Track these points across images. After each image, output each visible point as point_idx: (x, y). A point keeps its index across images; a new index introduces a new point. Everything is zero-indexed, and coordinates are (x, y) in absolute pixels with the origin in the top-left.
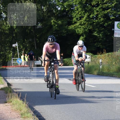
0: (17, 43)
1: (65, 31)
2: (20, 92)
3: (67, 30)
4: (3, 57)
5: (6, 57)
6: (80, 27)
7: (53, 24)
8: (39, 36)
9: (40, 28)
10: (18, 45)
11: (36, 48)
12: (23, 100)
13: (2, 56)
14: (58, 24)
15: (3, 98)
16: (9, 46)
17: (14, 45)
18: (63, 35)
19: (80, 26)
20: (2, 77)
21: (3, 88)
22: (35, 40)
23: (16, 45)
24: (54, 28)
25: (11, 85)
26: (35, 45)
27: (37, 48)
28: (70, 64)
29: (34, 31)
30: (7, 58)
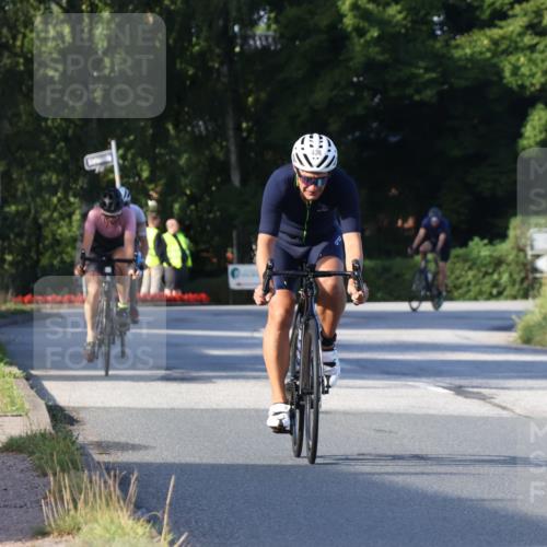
0: (113, 144)
1: (427, 70)
2: (128, 468)
3: (442, 61)
4: (20, 235)
5: (40, 238)
6: (532, 48)
7: (349, 21)
8: (257, 101)
9: (265, 49)
10: (123, 157)
11: (236, 180)
12: (155, 521)
13: (16, 230)
14: (383, 23)
15: (19, 502)
16: (65, 165)
17: (93, 161)
18: (417, 98)
19: (528, 40)
20: (15, 370)
21: (21, 437)
22: (230, 124)
23: (109, 158)
24: (358, 48)
25: (72, 421)
26: (233, 158)
27: (244, 181)
28: (457, 287)
29: (225, 69)
30: (47, 242)
